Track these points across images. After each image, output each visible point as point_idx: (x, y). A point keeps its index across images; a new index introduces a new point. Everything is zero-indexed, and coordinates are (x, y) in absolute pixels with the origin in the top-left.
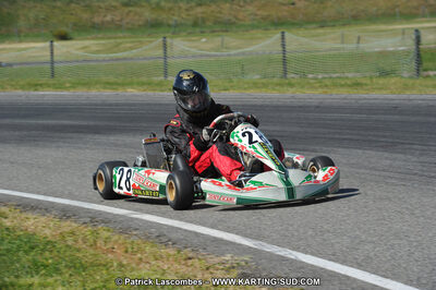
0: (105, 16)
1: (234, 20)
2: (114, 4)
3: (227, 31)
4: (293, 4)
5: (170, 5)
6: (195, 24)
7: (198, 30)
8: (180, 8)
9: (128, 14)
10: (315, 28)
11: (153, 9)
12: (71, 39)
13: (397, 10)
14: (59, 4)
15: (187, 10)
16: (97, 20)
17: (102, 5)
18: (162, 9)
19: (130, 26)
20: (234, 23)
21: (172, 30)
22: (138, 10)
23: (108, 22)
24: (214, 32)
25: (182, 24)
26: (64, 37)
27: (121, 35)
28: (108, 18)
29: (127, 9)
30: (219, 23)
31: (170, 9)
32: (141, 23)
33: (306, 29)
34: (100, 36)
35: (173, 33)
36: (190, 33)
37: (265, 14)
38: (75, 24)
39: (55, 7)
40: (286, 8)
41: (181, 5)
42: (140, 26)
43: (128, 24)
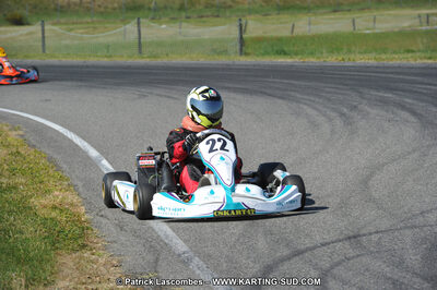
1: (229, 3)
3: (218, 16)
6: (182, 8)
7: (184, 14)
10: (325, 13)
12: (28, 24)
19: (102, 9)
20: (230, 7)
21: (151, 14)
23: (75, 4)
24: (202, 17)
25: (165, 7)
26: (19, 22)
27: (89, 20)
30: (213, 6)
32: (116, 5)
33: (315, 14)
34: (63, 20)
35: (153, 19)
36: (173, 19)
38: (35, 7)
42: (114, 9)
43: (99, 6)
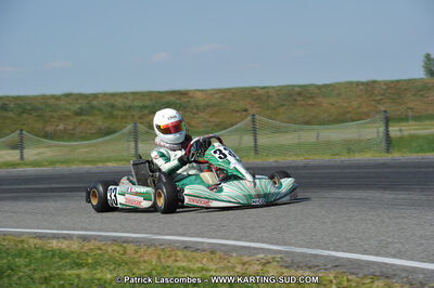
0: (58, 126)
2: (67, 113)
4: (246, 110)
5: (123, 113)
8: (133, 116)
9: (80, 123)
11: (105, 118)
13: (348, 116)
14: (10, 114)
15: (140, 118)
16: (49, 129)
17: (55, 115)
18: (115, 117)
22: (91, 119)
23: (60, 131)
28: (61, 127)
29: (79, 118)
31: (122, 117)
32: (94, 131)
37: (218, 120)
39: (6, 118)
40: (238, 114)
41: (134, 113)
42: (92, 134)
43: (81, 132)
